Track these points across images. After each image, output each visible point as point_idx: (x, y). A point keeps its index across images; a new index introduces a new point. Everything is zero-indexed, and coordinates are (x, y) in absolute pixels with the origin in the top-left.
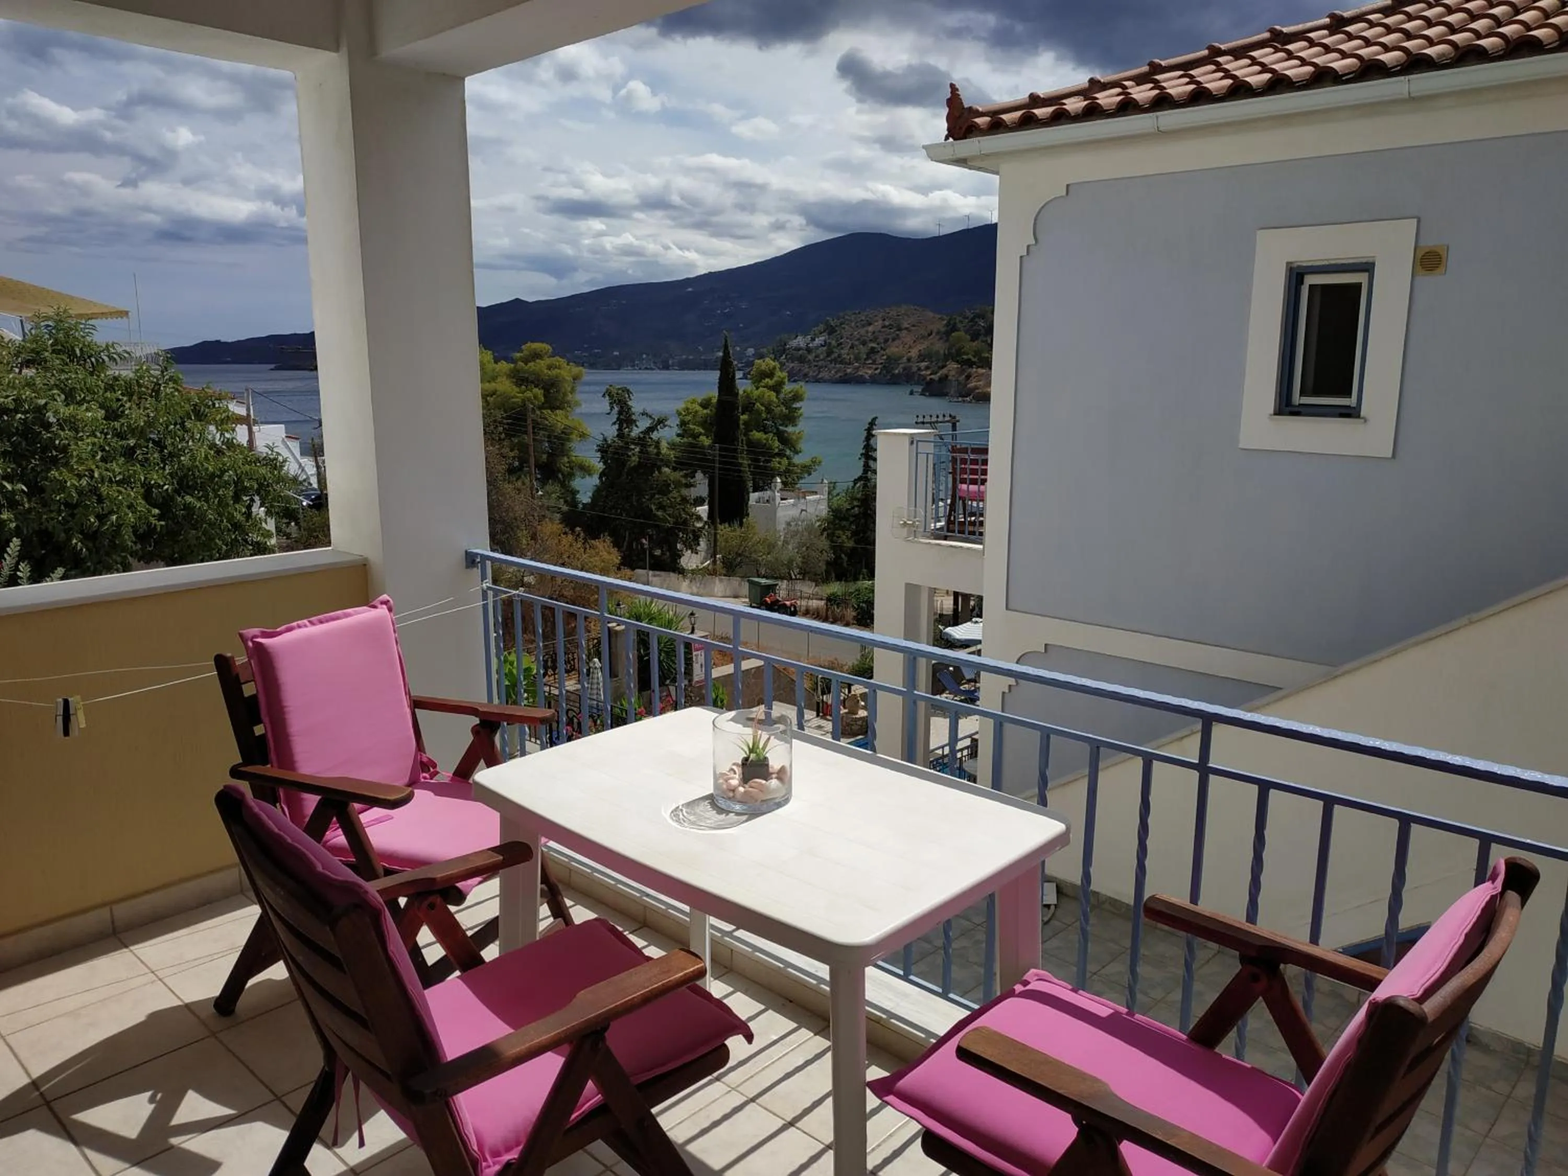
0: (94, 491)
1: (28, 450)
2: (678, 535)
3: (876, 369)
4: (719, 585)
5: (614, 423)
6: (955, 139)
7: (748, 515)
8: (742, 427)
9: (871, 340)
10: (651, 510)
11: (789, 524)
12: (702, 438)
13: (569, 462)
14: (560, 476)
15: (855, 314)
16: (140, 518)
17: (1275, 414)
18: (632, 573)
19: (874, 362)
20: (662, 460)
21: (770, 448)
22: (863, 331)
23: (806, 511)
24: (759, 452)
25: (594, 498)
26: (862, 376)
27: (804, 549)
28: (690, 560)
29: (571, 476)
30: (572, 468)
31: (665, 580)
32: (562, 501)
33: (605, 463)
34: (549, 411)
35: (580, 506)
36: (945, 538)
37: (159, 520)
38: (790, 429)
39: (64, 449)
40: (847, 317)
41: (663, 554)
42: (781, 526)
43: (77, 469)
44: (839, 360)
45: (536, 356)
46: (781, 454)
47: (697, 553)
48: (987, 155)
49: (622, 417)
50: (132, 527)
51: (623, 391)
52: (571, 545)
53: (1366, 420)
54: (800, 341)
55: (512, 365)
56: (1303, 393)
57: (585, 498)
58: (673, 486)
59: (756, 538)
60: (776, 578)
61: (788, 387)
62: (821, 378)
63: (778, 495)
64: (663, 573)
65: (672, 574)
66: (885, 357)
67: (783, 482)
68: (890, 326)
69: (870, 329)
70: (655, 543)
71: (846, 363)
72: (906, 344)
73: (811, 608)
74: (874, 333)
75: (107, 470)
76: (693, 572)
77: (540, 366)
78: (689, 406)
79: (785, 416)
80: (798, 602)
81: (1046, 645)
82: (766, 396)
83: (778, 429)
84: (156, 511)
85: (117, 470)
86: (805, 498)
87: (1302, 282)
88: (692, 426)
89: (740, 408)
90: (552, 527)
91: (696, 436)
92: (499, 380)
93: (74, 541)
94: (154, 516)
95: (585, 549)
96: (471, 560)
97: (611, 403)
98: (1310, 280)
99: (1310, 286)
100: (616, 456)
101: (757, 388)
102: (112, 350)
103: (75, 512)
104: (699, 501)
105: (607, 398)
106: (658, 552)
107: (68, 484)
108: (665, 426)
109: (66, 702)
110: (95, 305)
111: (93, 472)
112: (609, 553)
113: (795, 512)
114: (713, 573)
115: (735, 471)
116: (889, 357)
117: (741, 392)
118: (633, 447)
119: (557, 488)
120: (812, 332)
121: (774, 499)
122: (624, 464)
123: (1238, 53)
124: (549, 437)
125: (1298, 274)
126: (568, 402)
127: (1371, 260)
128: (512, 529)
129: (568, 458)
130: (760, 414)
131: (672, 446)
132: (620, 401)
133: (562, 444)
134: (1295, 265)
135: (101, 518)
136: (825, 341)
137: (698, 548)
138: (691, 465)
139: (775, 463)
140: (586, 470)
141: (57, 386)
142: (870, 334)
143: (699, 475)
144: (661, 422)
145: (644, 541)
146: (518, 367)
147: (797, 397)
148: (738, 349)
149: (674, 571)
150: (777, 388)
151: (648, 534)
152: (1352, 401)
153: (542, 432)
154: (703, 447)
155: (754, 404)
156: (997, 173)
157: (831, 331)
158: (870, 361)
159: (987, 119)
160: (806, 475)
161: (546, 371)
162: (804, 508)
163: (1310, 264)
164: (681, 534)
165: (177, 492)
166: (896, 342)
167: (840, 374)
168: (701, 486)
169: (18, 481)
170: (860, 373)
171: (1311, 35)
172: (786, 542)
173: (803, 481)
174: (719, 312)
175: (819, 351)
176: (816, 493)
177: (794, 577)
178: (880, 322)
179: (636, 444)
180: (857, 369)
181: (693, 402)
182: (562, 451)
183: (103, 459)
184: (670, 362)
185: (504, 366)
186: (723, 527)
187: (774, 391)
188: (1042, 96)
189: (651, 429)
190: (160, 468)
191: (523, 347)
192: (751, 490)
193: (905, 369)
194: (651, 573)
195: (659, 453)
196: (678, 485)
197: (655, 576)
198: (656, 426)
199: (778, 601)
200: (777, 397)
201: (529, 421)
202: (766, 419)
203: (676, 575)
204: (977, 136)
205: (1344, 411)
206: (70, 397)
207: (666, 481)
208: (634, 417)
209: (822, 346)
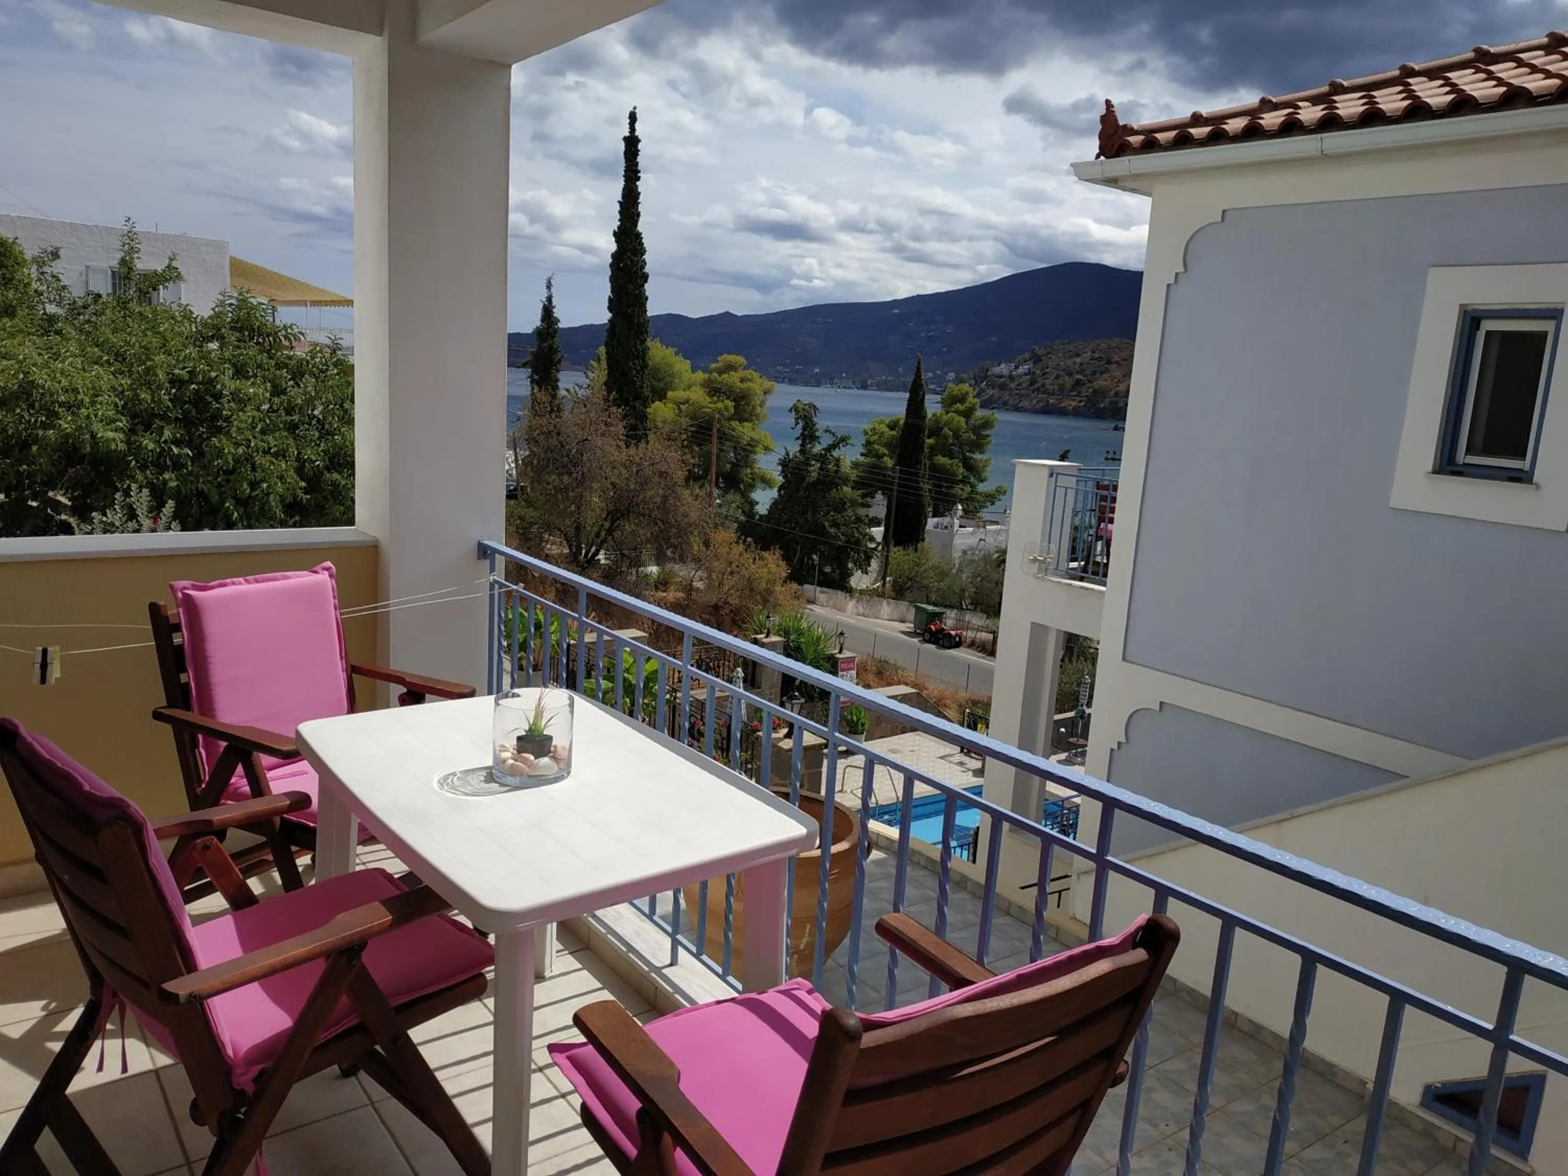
0: (249, 458)
1: (198, 419)
2: (849, 554)
3: (1081, 401)
4: (886, 608)
5: (797, 439)
6: (1107, 157)
7: (923, 540)
8: (926, 450)
9: (1077, 372)
10: (825, 527)
11: (964, 552)
12: (886, 459)
13: (752, 474)
14: (742, 486)
15: (1063, 344)
16: (288, 489)
17: (1435, 472)
18: (800, 587)
19: (1079, 395)
20: (840, 478)
21: (954, 474)
22: (1070, 362)
23: (984, 540)
24: (942, 477)
25: (770, 511)
26: (1064, 407)
27: (979, 579)
28: (858, 580)
29: (752, 487)
30: (753, 479)
31: (832, 598)
32: (740, 510)
33: (784, 477)
34: (738, 423)
35: (757, 517)
36: (1082, 579)
37: (306, 494)
38: (977, 456)
39: (227, 419)
40: (1055, 347)
41: (833, 571)
42: (957, 555)
43: (235, 438)
44: (1042, 389)
45: (730, 368)
46: (964, 481)
47: (867, 573)
48: (1139, 175)
49: (806, 433)
50: (280, 496)
51: (810, 407)
52: (740, 555)
53: (1538, 487)
54: (1003, 369)
55: (707, 376)
56: (1469, 451)
57: (762, 509)
58: (849, 504)
59: (930, 564)
60: (946, 607)
61: (980, 413)
62: (1022, 407)
63: (957, 522)
64: (830, 590)
65: (839, 592)
66: (1091, 390)
67: (964, 510)
68: (1100, 359)
69: (1078, 360)
70: (824, 559)
71: (1049, 394)
72: (1115, 378)
73: (978, 641)
74: (1082, 364)
75: (262, 441)
76: (862, 592)
77: (733, 378)
78: (877, 426)
79: (973, 441)
80: (964, 633)
81: (1161, 703)
82: (955, 422)
83: (964, 455)
84: (303, 484)
85: (273, 443)
86: (985, 527)
87: (1478, 328)
88: (876, 447)
89: (927, 431)
90: (725, 536)
91: (880, 457)
92: (694, 388)
93: (227, 504)
94: (301, 489)
95: (755, 559)
96: (484, 552)
97: (796, 419)
98: (1488, 325)
99: (1487, 332)
100: (796, 471)
101: (947, 413)
102: (289, 331)
103: (230, 477)
104: (875, 522)
105: (794, 413)
106: (828, 569)
107: (226, 451)
108: (847, 444)
109: (45, 652)
110: (328, 293)
111: (250, 442)
112: (778, 566)
113: (973, 541)
114: (881, 594)
115: (913, 494)
116: (1095, 391)
117: (929, 415)
118: (813, 462)
119: (738, 497)
120: (1016, 361)
121: (952, 526)
122: (803, 479)
123: (1431, 74)
124: (735, 448)
125: (1473, 318)
126: (757, 415)
127: (1559, 306)
128: (686, 534)
129: (752, 469)
130: (947, 440)
131: (856, 465)
132: (805, 416)
133: (747, 456)
134: (1470, 308)
135: (254, 485)
136: (1029, 370)
137: (869, 569)
138: (871, 486)
139: (957, 490)
140: (767, 483)
141: (230, 360)
142: (1077, 366)
143: (879, 496)
144: (843, 440)
145: (815, 557)
146: (712, 378)
147: (987, 424)
148: (939, 372)
149: (842, 590)
150: (967, 414)
151: (819, 550)
152: (1525, 465)
153: (728, 443)
154: (886, 468)
155: (942, 428)
156: (1149, 195)
157: (1037, 360)
158: (1074, 393)
159: (1142, 137)
160: (989, 504)
161: (739, 384)
162: (983, 538)
163: (1486, 308)
164: (852, 553)
165: (328, 468)
166: (1105, 376)
167: (1042, 405)
168: (879, 506)
169: (186, 446)
170: (1063, 405)
171: (1521, 55)
172: (960, 571)
173: (985, 510)
174: (923, 335)
175: (1021, 380)
176: (997, 523)
177: (964, 607)
178: (1089, 354)
179: (817, 461)
180: (1061, 401)
181: (881, 422)
182: (746, 462)
183: (263, 432)
184: (869, 382)
185: (700, 376)
186: (896, 550)
187: (964, 417)
188: (1205, 115)
189: (833, 447)
190: (316, 444)
191: (719, 359)
192: (930, 515)
193: (1111, 403)
194: (818, 589)
195: (837, 472)
196: (854, 503)
197: (822, 592)
198: (839, 443)
199: (943, 629)
200: (967, 423)
201: (715, 431)
202: (953, 444)
203: (844, 594)
204: (1129, 155)
205: (1514, 474)
206: (240, 372)
207: (841, 499)
208: (817, 434)
209: (1026, 374)
